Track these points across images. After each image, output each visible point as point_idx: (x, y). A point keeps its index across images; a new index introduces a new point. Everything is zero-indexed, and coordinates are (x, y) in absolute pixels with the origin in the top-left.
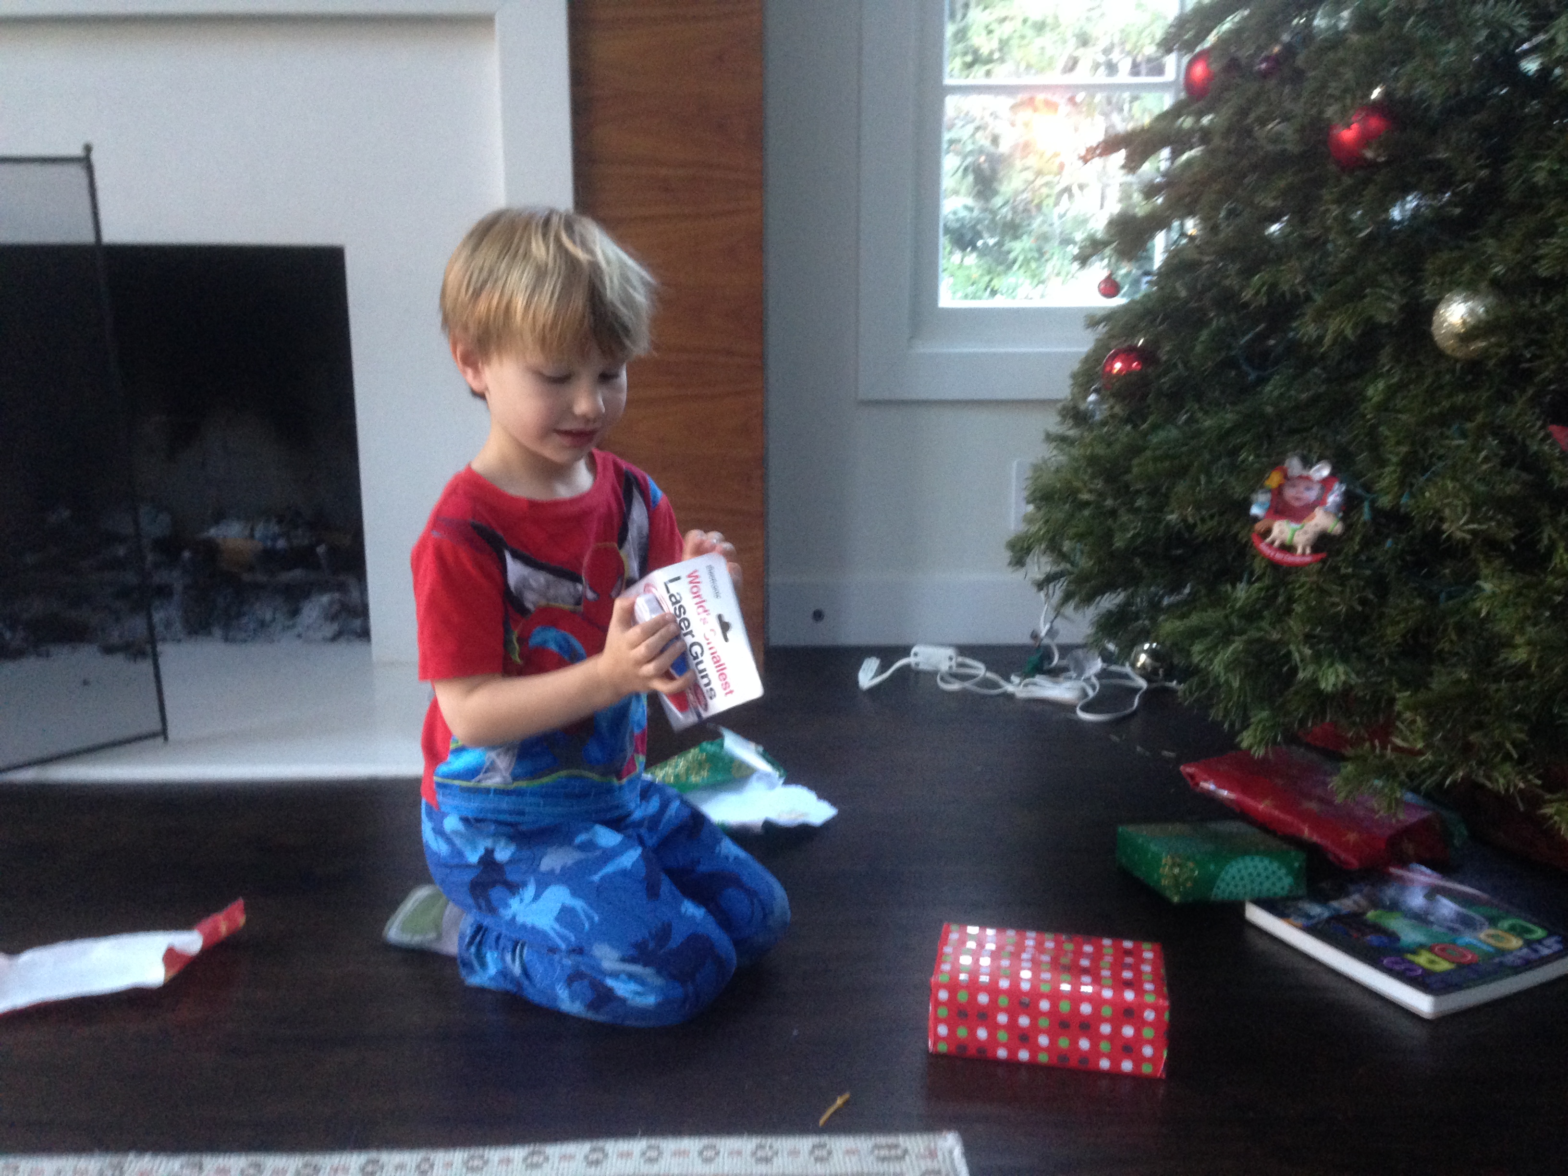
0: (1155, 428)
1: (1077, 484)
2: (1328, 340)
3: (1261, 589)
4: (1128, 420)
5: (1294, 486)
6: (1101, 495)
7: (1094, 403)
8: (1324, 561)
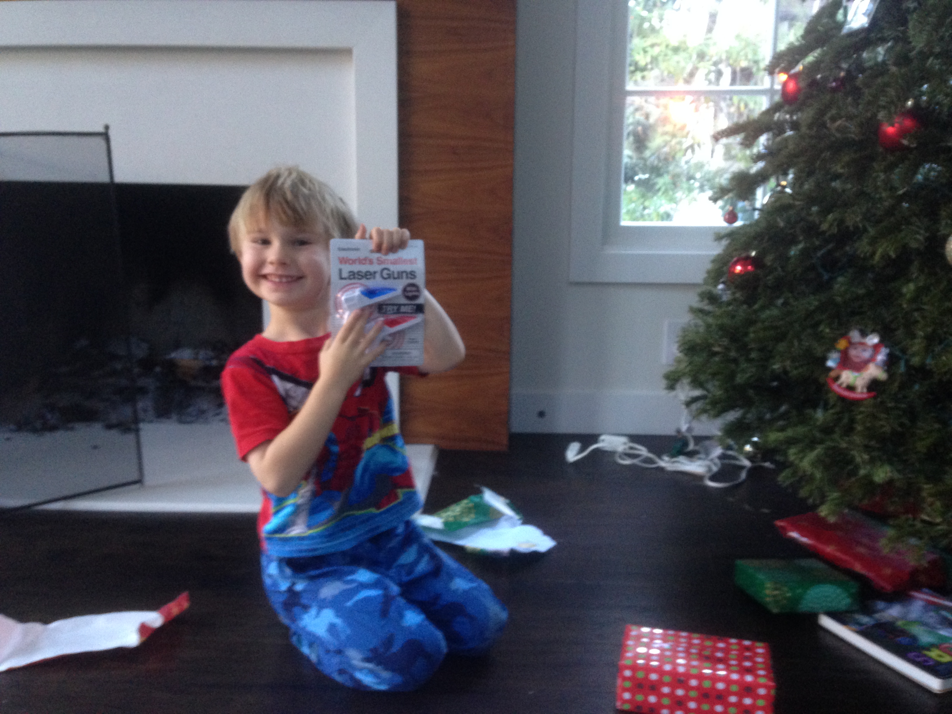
0: (763, 308)
1: (711, 341)
2: (877, 257)
3: (834, 414)
4: (744, 302)
5: (856, 348)
6: (727, 349)
7: (722, 290)
8: (875, 397)
